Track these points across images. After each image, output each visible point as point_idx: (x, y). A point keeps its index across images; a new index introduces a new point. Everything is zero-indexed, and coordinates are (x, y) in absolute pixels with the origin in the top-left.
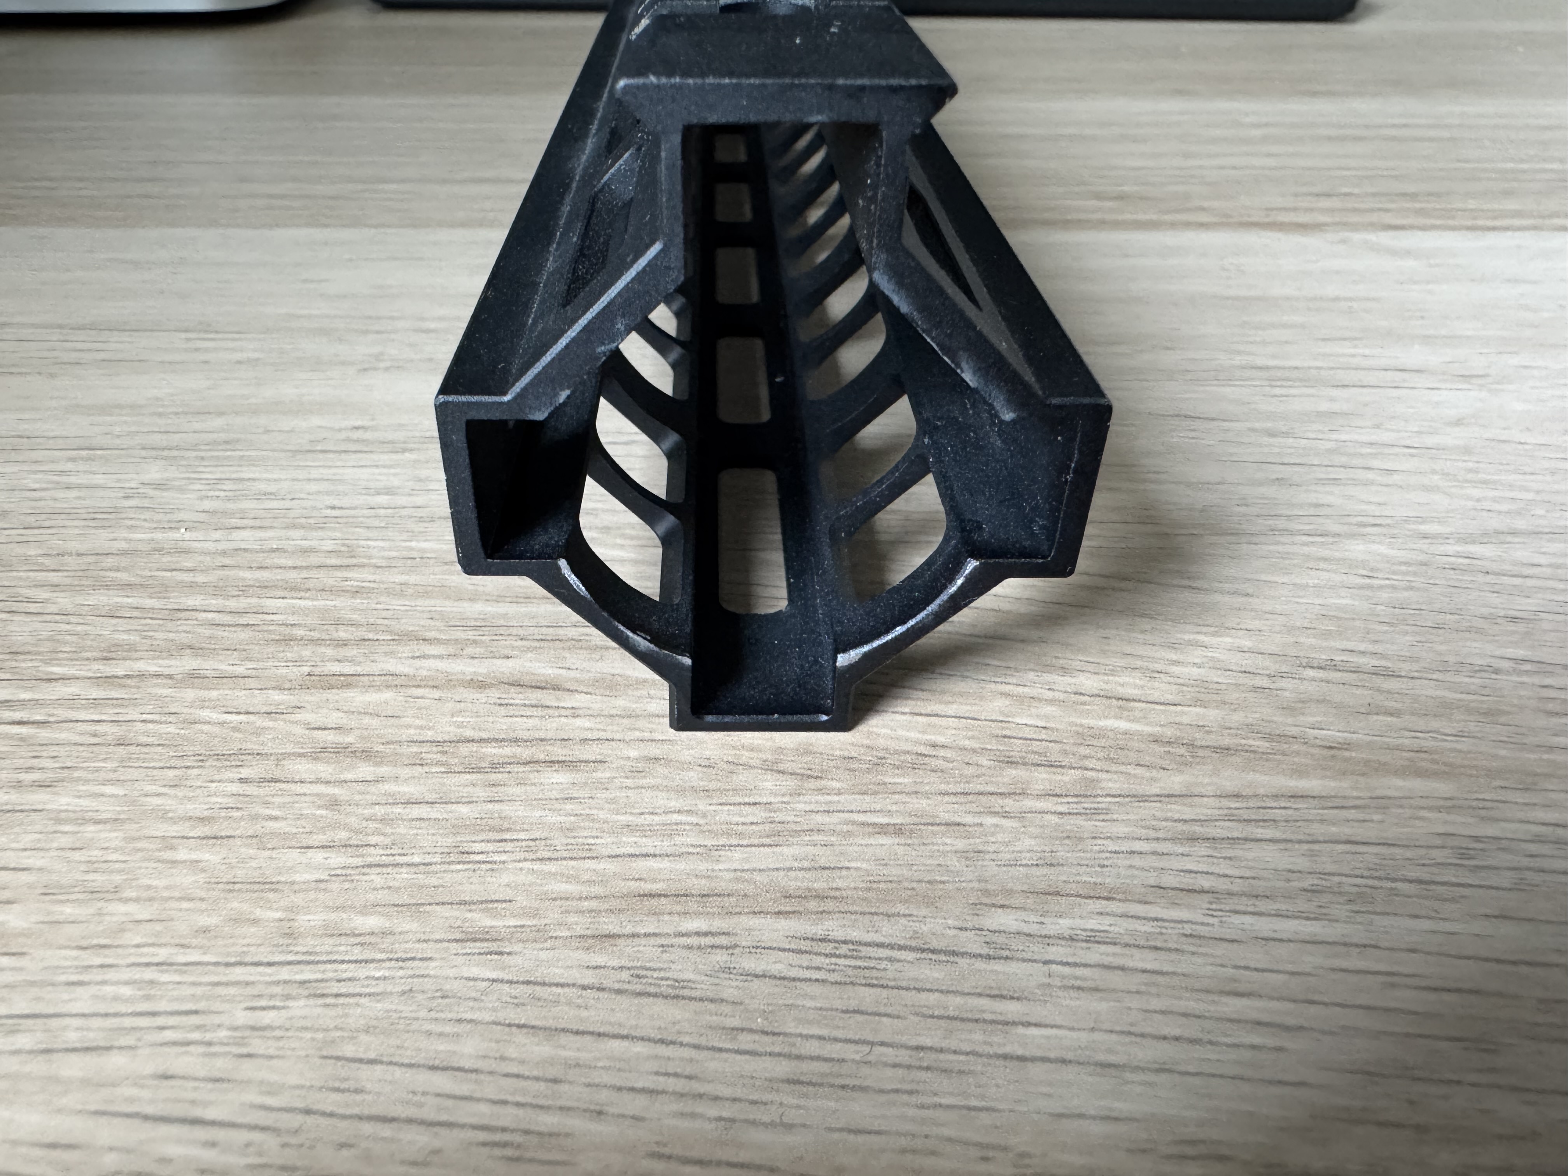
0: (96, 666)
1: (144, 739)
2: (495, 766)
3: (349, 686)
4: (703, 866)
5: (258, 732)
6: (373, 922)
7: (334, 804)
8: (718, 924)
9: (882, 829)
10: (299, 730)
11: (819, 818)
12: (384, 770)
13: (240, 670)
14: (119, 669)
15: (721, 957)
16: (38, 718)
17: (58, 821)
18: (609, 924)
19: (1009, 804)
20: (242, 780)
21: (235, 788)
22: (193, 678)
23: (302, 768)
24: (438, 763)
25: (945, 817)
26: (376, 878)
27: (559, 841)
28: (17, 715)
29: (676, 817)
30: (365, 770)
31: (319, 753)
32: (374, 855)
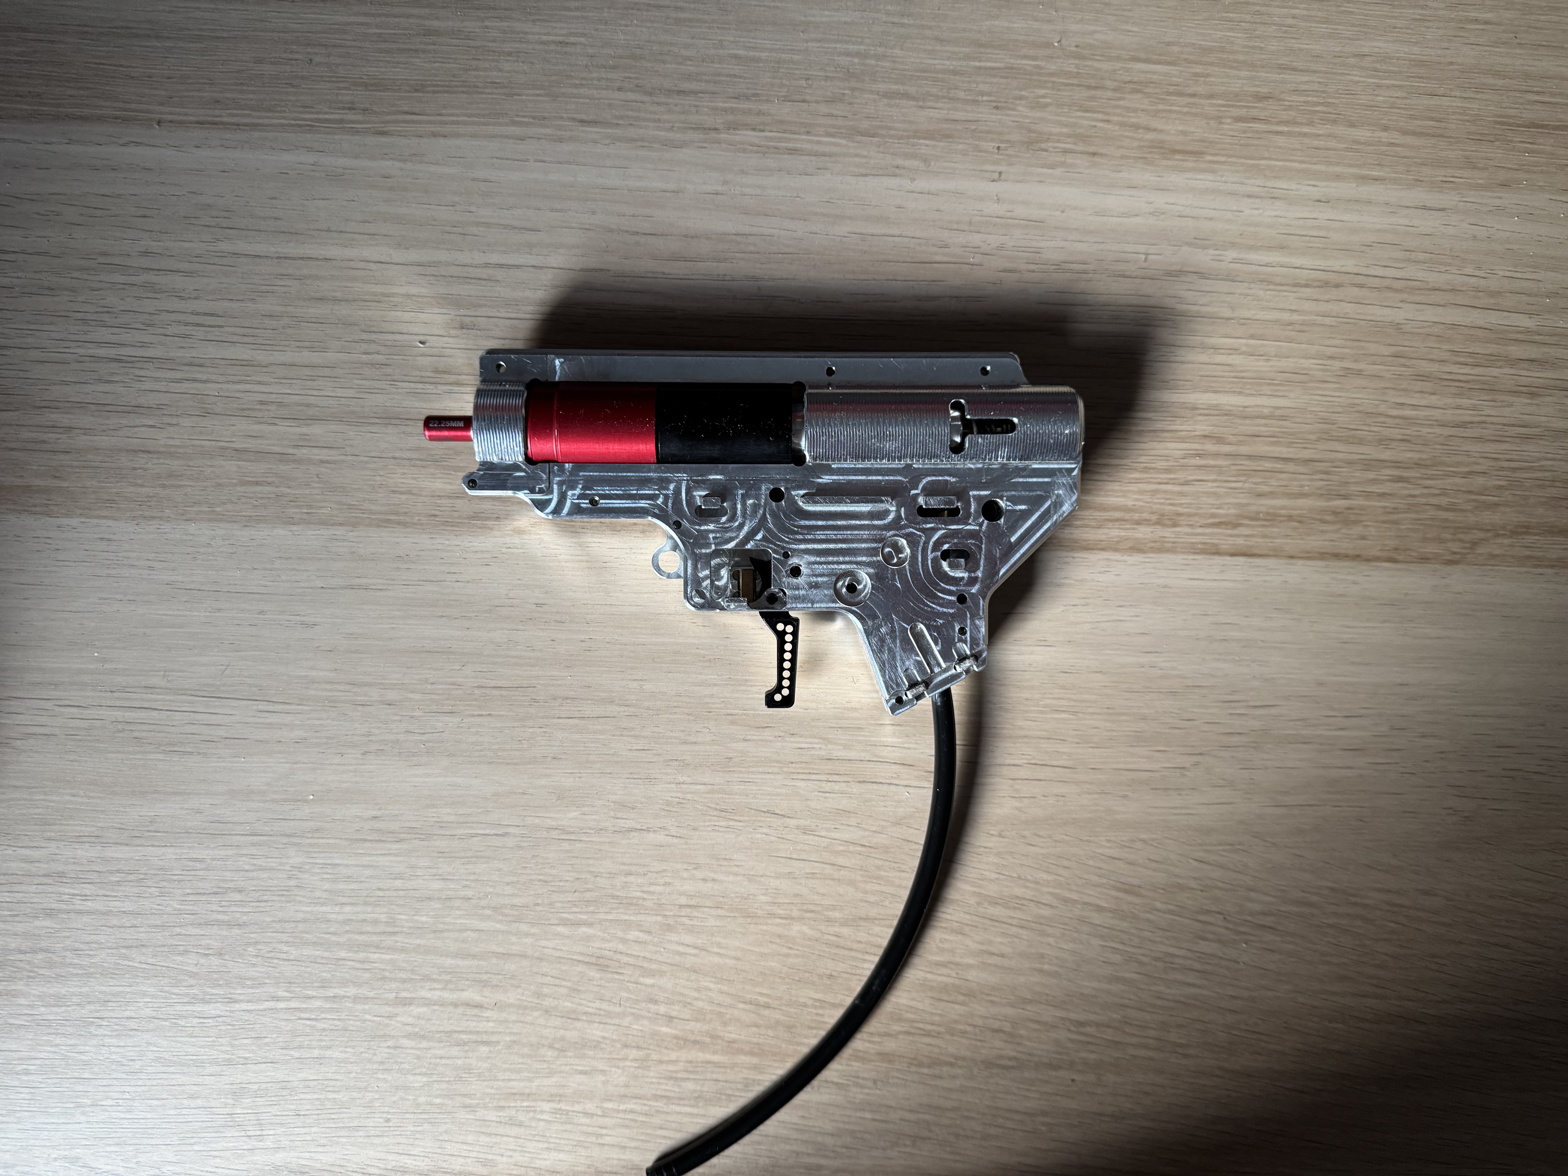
0: (321, 991)
1: (351, 1028)
2: (465, 1044)
3: (410, 1004)
4: (528, 1084)
5: (387, 1025)
6: (438, 1101)
7: (418, 1058)
8: (532, 1104)
9: (582, 1072)
10: (399, 1025)
11: (563, 1068)
12: (431, 1044)
13: (371, 994)
14: (330, 993)
15: (532, 1114)
16: (313, 1017)
17: (340, 1062)
18: (502, 1103)
19: (621, 1064)
20: (388, 1047)
21: (387, 1050)
22: (356, 999)
23: (406, 1042)
24: (447, 1042)
25: (600, 1068)
26: (436, 1086)
27: (487, 1074)
28: (307, 1016)
29: (520, 1066)
30: (424, 1044)
31: (408, 1036)
32: (435, 1078)
